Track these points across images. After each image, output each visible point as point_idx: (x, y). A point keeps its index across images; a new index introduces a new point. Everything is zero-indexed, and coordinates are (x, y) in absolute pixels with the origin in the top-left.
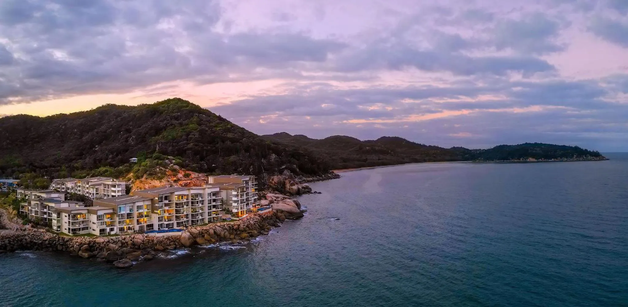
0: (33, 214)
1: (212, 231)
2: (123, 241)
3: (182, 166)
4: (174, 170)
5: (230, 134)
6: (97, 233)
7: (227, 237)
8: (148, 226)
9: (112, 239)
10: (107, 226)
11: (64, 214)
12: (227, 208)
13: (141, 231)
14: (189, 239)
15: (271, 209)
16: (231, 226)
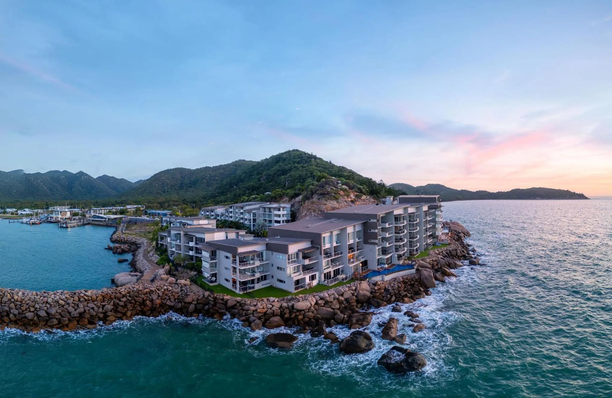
0: (174, 250)
3: (349, 187)
4: (345, 190)
6: (289, 287)
11: (223, 254)
16: (448, 252)
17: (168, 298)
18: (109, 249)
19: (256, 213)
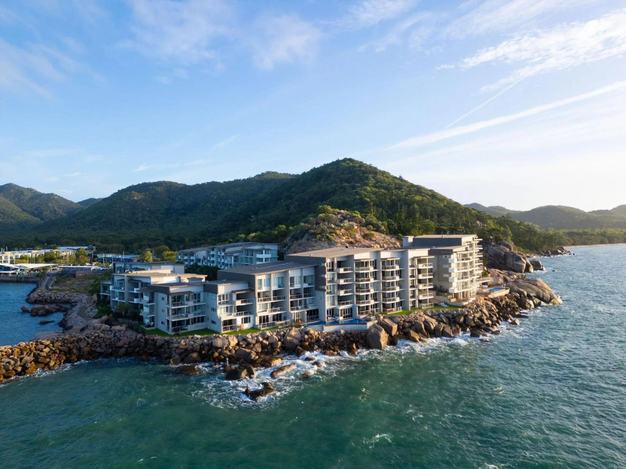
0: (117, 299)
2: (264, 341)
8: (309, 313)
11: (160, 296)
15: (507, 292)
17: (98, 345)
18: (24, 311)
19: (238, 256)
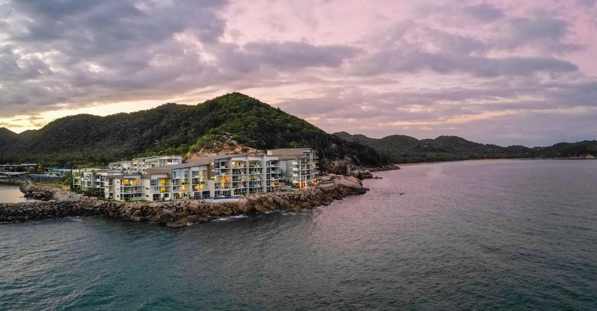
0: (86, 186)
1: (270, 199)
2: (178, 206)
3: (240, 142)
4: (232, 145)
5: (290, 124)
6: (151, 198)
7: (287, 206)
8: (204, 193)
9: (166, 205)
10: (161, 192)
11: (116, 181)
12: (287, 180)
13: (197, 197)
14: (247, 205)
15: (332, 184)
16: (291, 196)
19: (154, 164)
